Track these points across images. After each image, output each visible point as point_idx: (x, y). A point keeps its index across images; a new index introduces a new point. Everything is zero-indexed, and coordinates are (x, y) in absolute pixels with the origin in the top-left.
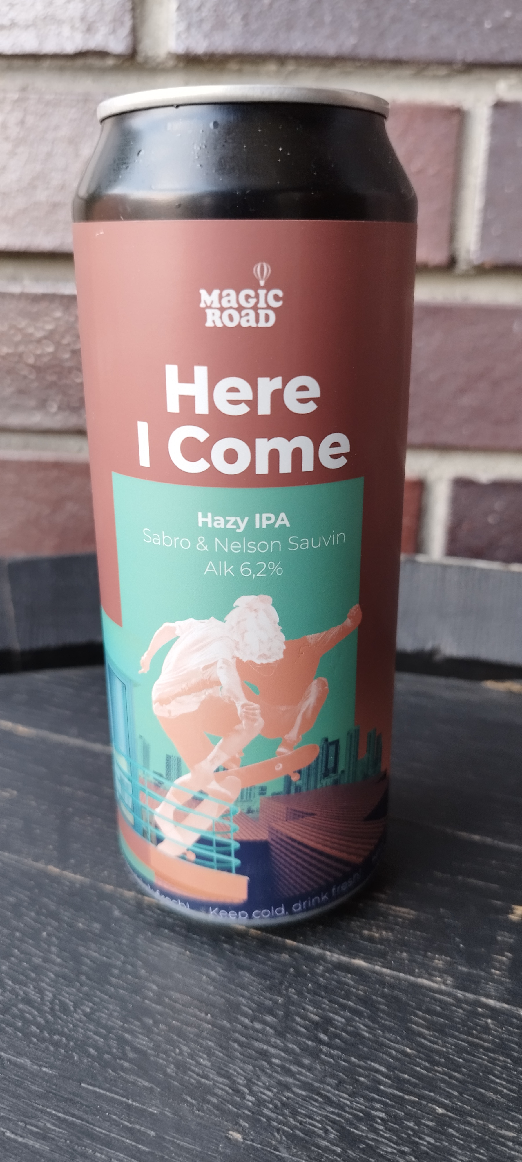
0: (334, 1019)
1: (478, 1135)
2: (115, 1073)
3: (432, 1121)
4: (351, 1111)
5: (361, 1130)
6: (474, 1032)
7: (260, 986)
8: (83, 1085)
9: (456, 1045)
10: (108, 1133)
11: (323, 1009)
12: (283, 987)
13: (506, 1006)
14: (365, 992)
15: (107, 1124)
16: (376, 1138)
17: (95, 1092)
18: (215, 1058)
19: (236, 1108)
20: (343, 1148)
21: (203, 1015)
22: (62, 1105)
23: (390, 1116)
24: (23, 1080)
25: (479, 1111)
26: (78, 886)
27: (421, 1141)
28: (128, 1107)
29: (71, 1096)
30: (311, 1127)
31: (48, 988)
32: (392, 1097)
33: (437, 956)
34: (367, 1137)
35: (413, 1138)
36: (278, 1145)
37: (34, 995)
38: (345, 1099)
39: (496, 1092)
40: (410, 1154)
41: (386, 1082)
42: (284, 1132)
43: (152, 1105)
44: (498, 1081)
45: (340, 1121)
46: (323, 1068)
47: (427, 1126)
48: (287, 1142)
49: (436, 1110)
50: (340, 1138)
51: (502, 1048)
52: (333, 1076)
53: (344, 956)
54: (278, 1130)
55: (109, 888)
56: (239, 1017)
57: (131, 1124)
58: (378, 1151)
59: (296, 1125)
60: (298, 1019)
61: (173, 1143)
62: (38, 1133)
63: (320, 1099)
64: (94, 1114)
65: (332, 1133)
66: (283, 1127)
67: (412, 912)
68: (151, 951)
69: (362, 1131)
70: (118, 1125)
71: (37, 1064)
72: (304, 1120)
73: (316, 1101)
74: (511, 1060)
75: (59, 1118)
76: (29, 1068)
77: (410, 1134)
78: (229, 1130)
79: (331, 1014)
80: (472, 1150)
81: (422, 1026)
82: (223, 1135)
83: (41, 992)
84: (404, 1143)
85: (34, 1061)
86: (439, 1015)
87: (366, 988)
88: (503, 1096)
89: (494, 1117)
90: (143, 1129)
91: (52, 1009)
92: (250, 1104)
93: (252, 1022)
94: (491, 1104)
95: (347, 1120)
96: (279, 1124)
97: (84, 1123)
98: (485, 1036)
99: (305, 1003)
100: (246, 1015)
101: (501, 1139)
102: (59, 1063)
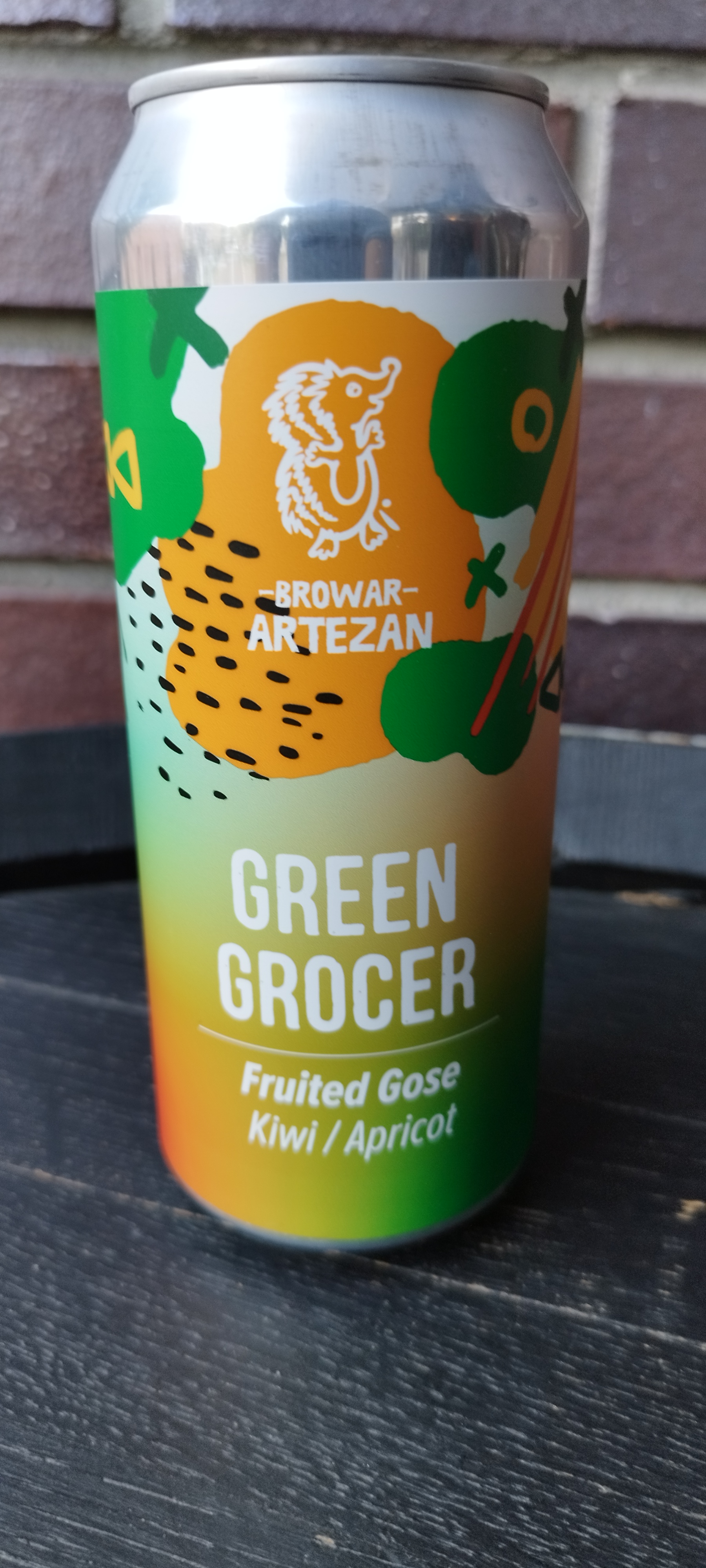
0: (449, 1369)
1: (659, 1522)
2: (150, 1460)
3: (594, 1505)
4: (483, 1496)
5: (499, 1523)
6: (642, 1377)
7: (345, 1328)
8: (106, 1480)
9: (618, 1397)
10: (145, 1547)
11: (433, 1356)
12: (376, 1327)
13: (681, 1339)
14: (489, 1328)
15: (144, 1535)
16: (520, 1532)
17: (123, 1490)
18: (289, 1432)
19: (324, 1502)
20: (476, 1550)
21: (268, 1372)
22: (79, 1509)
23: (536, 1501)
24: (19, 1478)
25: (658, 1488)
26: (79, 1196)
27: (581, 1534)
28: (173, 1508)
29: (89, 1497)
30: (429, 1523)
31: (46, 1343)
32: (538, 1475)
33: (584, 1274)
34: (507, 1533)
35: (570, 1530)
36: (386, 1552)
37: (28, 1355)
38: (474, 1482)
39: (678, 1459)
40: (568, 1553)
41: (528, 1454)
42: (393, 1532)
43: (206, 1504)
44: (679, 1443)
45: (469, 1512)
46: (440, 1437)
47: (588, 1511)
48: (398, 1546)
49: (597, 1488)
50: (470, 1536)
51: (682, 1398)
52: (455, 1449)
53: (456, 1279)
54: (385, 1530)
55: (122, 1197)
56: (318, 1372)
57: (177, 1532)
58: (524, 1550)
59: (408, 1521)
60: (400, 1371)
61: (239, 1555)
62: (47, 1553)
63: (440, 1483)
64: (125, 1521)
65: (459, 1529)
66: (391, 1525)
67: (545, 1214)
68: (188, 1284)
69: (501, 1524)
70: (159, 1534)
71: (39, 1453)
72: (419, 1513)
73: (433, 1485)
74: (694, 1413)
75: (75, 1530)
76: (26, 1459)
77: (566, 1525)
78: (314, 1534)
79: (445, 1363)
80: (652, 1543)
81: (572, 1373)
82: (308, 1540)
83: (37, 1350)
84: (558, 1537)
85: (34, 1449)
86: (591, 1356)
87: (490, 1323)
88: (688, 1464)
89: (677, 1494)
90: (195, 1538)
91: (54, 1374)
92: (342, 1495)
93: (336, 1378)
94: (672, 1476)
95: (478, 1510)
96: (385, 1520)
97: (110, 1534)
98: (657, 1383)
99: (408, 1348)
100: (328, 1370)
101: (688, 1524)
102: (69, 1450)
